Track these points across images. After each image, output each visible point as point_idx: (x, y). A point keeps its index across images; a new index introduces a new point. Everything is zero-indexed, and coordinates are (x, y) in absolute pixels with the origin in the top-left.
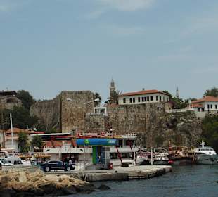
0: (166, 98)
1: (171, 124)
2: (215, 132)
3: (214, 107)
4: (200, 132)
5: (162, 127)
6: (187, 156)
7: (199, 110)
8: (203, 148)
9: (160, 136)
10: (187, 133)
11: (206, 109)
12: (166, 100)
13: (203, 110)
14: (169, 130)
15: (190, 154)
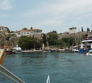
0: (6, 29)
1: (7, 39)
2: (23, 42)
3: (24, 33)
4: (18, 41)
5: (4, 40)
6: (10, 50)
7: (18, 34)
8: (17, 47)
9: (3, 43)
10: (13, 42)
11: (21, 34)
12: (6, 30)
13: (20, 34)
14: (6, 41)
15: (11, 50)
